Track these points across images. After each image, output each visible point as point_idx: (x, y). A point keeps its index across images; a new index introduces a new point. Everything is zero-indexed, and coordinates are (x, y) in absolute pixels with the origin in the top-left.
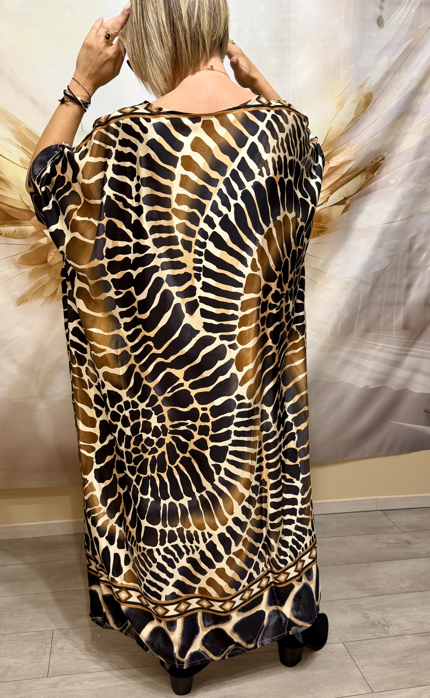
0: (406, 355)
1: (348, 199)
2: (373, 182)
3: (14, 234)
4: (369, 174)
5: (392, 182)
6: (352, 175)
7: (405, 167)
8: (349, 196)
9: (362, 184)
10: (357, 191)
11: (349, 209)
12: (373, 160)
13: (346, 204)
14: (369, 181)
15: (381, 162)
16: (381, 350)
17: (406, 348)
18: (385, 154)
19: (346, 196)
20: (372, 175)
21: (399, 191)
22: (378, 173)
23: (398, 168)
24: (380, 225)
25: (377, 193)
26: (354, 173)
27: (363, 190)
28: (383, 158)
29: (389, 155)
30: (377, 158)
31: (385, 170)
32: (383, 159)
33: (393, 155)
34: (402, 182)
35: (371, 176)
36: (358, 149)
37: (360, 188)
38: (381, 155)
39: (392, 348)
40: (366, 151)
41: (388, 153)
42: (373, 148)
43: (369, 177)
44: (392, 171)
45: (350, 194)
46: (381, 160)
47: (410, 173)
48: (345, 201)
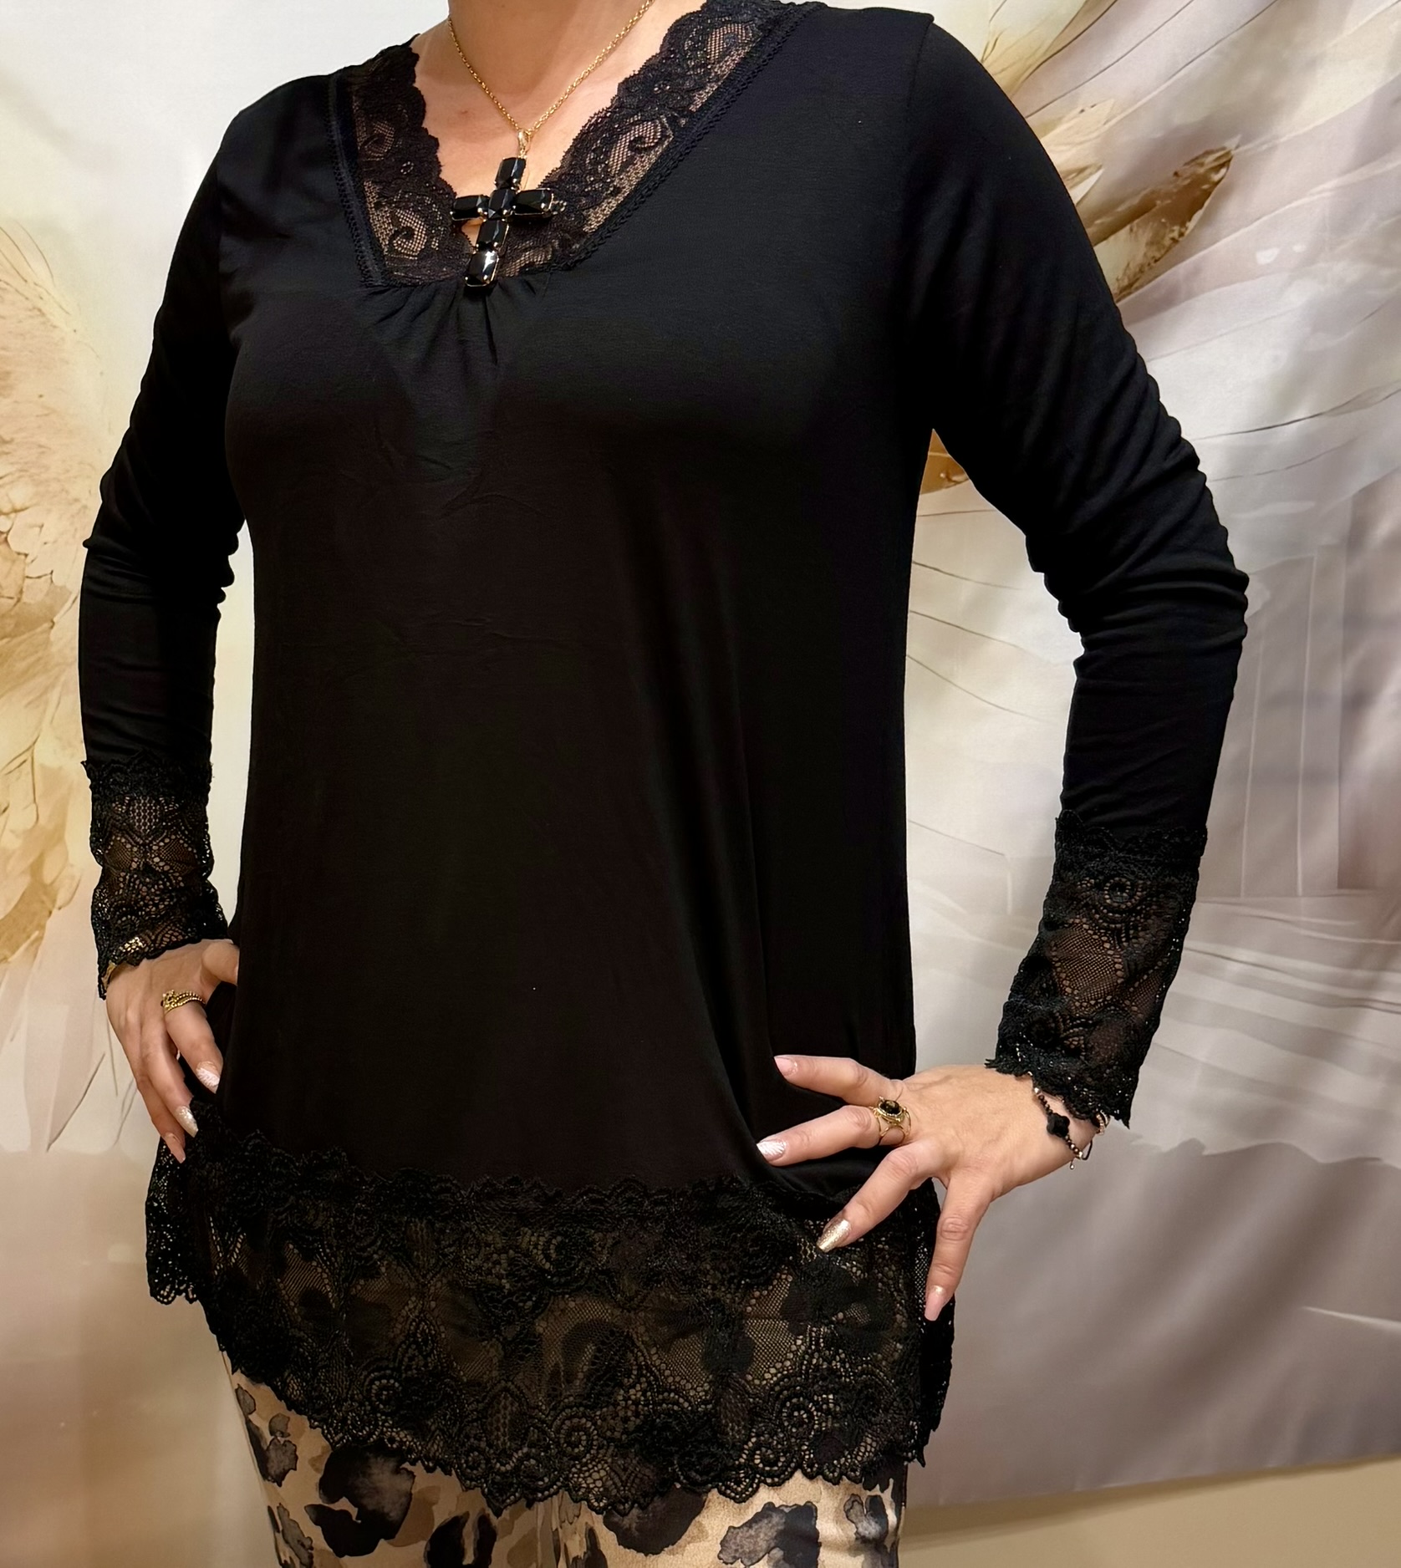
0: (1361, 1003)
2: (1183, 259)
4: (1164, 223)
5: (1265, 257)
7: (1321, 197)
12: (1179, 167)
14: (1164, 253)
15: (1216, 177)
16: (1246, 982)
17: (1360, 974)
18: (1230, 144)
20: (1176, 228)
21: (1299, 297)
22: (1204, 221)
23: (1290, 203)
24: (1221, 440)
25: (1200, 302)
26: (1098, 222)
28: (1222, 161)
29: (1248, 146)
30: (1197, 158)
31: (1231, 209)
32: (1226, 164)
33: (1265, 147)
34: (1309, 260)
35: (1175, 234)
36: (1114, 121)
38: (1213, 147)
39: (1295, 973)
40: (1147, 130)
41: (1247, 139)
42: (1178, 119)
44: (1264, 215)
46: (1217, 169)
47: (1342, 222)
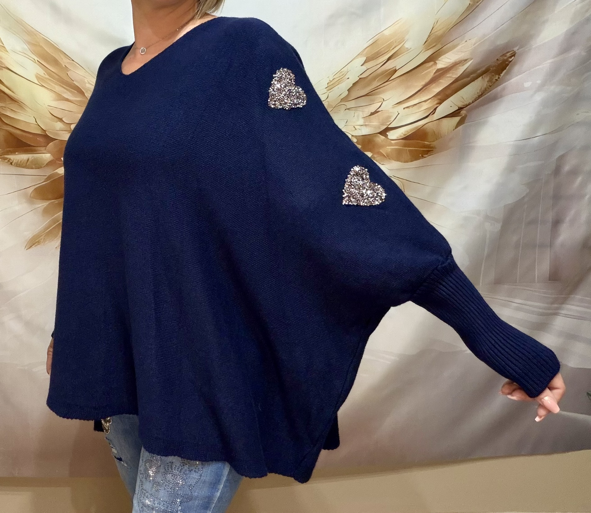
1: (464, 109)
2: (499, 85)
3: (27, 163)
4: (493, 75)
5: (527, 85)
6: (469, 79)
8: (464, 105)
9: (483, 89)
10: (477, 98)
11: (466, 121)
12: (498, 57)
13: (460, 116)
14: (493, 84)
15: (510, 60)
18: (516, 49)
19: (460, 106)
20: (497, 76)
22: (507, 74)
24: (512, 143)
25: (505, 99)
26: (472, 76)
27: (485, 96)
28: (513, 54)
29: (522, 49)
30: (504, 54)
34: (542, 85)
35: (497, 78)
36: (476, 45)
37: (480, 94)
38: (510, 50)
40: (487, 46)
41: (521, 47)
42: (497, 43)
43: (493, 79)
44: (526, 71)
45: (467, 103)
46: (511, 57)
47: (553, 73)
48: (460, 112)
